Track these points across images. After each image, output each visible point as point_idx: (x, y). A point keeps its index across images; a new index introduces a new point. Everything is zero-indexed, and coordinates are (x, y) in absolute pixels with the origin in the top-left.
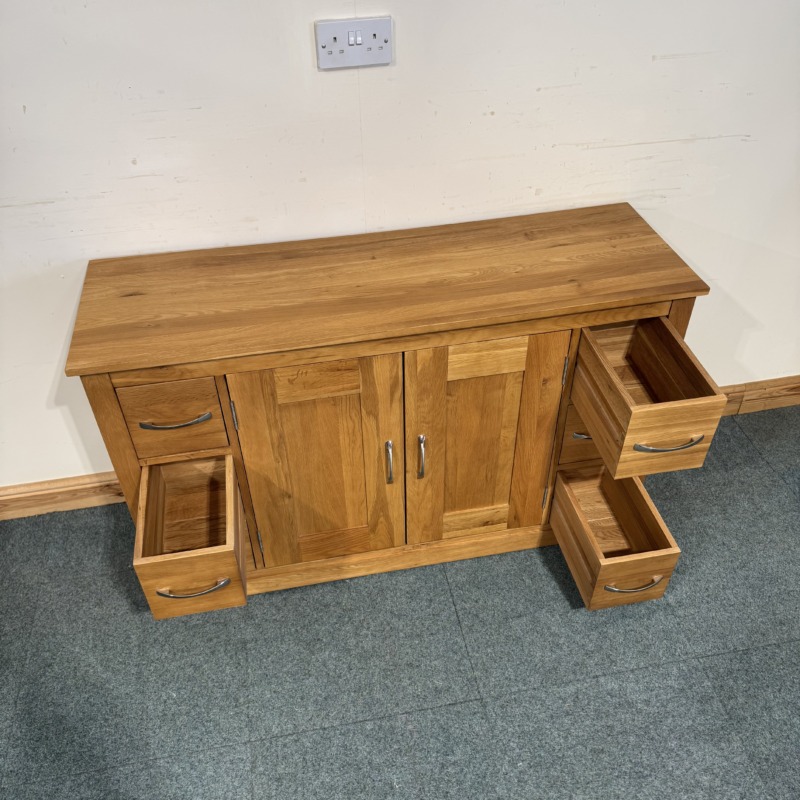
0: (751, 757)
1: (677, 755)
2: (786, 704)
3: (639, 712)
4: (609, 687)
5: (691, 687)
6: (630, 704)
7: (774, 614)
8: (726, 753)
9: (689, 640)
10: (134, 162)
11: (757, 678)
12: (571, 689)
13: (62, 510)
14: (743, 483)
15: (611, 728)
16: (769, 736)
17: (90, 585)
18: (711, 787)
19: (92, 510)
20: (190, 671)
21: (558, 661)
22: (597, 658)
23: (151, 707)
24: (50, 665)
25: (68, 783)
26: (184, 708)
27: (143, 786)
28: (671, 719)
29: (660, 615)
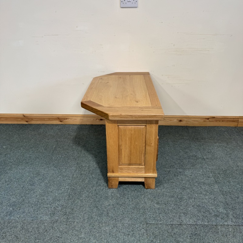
0: (220, 191)
1: (197, 187)
2: (235, 182)
3: (188, 177)
4: (180, 171)
5: (205, 175)
6: (185, 175)
7: (237, 164)
8: (213, 188)
9: (208, 166)
10: (77, 27)
11: (227, 176)
12: (168, 170)
13: (45, 123)
14: (235, 139)
15: (178, 179)
16: (227, 187)
17: (47, 136)
18: (205, 194)
19: (53, 125)
20: (66, 153)
21: (167, 164)
22: (178, 165)
23: (54, 158)
24: (32, 148)
25: (28, 168)
26: (62, 159)
27: (46, 170)
28: (197, 180)
29: (200, 160)
